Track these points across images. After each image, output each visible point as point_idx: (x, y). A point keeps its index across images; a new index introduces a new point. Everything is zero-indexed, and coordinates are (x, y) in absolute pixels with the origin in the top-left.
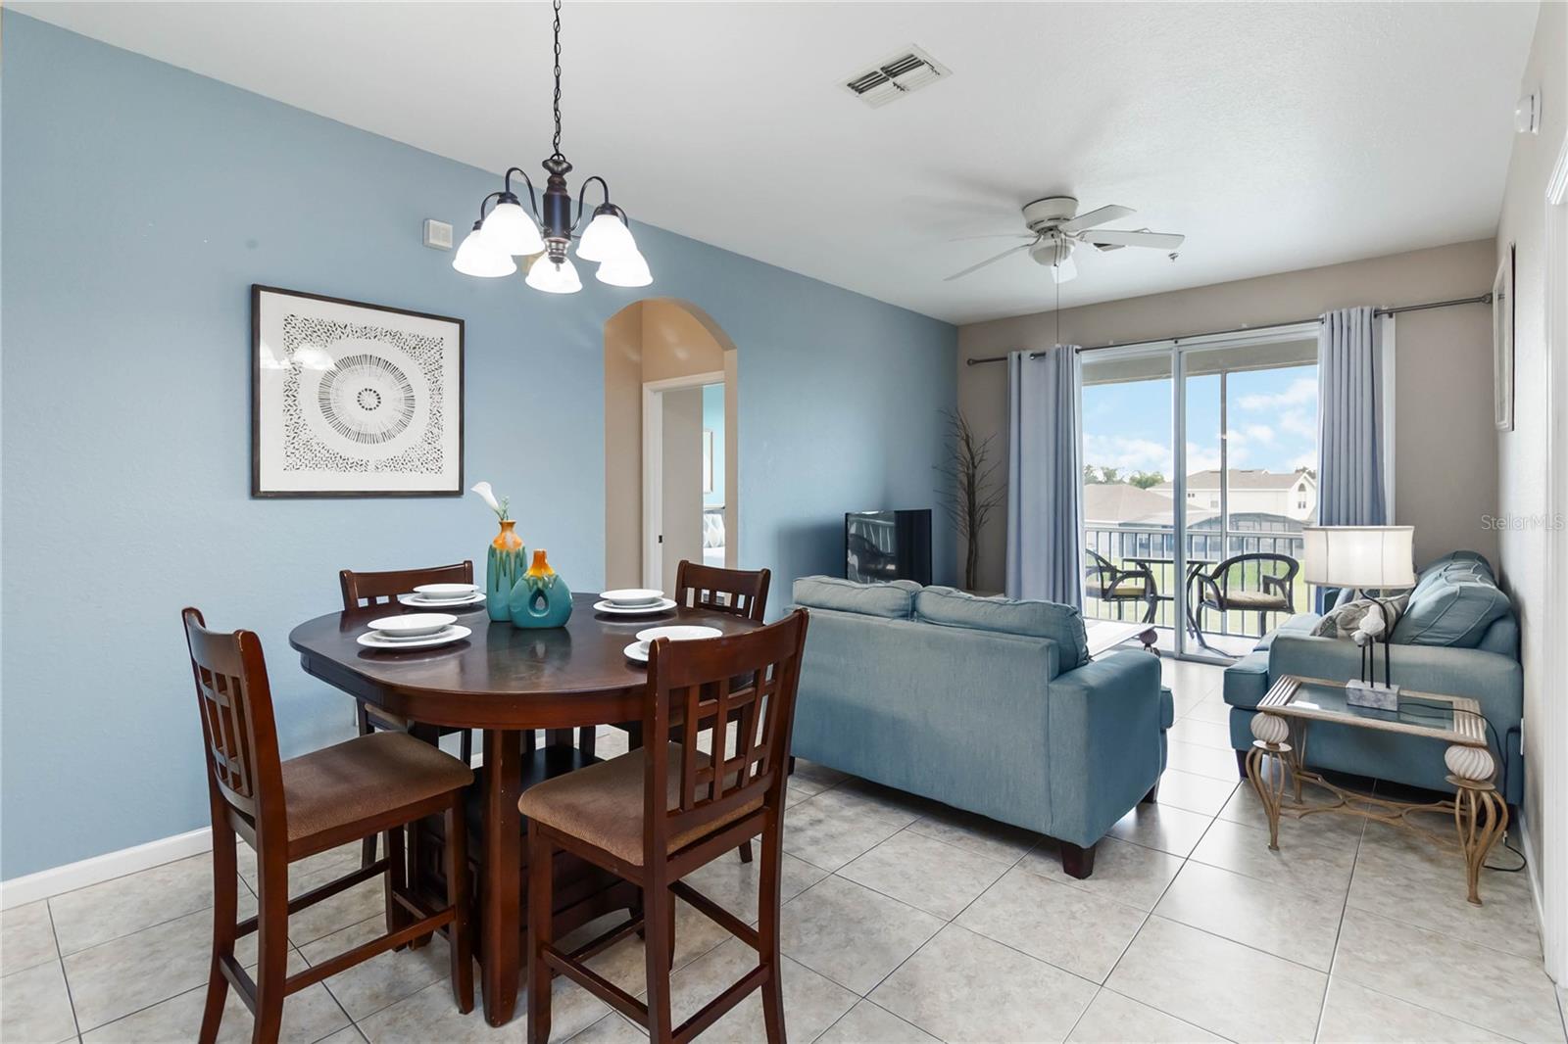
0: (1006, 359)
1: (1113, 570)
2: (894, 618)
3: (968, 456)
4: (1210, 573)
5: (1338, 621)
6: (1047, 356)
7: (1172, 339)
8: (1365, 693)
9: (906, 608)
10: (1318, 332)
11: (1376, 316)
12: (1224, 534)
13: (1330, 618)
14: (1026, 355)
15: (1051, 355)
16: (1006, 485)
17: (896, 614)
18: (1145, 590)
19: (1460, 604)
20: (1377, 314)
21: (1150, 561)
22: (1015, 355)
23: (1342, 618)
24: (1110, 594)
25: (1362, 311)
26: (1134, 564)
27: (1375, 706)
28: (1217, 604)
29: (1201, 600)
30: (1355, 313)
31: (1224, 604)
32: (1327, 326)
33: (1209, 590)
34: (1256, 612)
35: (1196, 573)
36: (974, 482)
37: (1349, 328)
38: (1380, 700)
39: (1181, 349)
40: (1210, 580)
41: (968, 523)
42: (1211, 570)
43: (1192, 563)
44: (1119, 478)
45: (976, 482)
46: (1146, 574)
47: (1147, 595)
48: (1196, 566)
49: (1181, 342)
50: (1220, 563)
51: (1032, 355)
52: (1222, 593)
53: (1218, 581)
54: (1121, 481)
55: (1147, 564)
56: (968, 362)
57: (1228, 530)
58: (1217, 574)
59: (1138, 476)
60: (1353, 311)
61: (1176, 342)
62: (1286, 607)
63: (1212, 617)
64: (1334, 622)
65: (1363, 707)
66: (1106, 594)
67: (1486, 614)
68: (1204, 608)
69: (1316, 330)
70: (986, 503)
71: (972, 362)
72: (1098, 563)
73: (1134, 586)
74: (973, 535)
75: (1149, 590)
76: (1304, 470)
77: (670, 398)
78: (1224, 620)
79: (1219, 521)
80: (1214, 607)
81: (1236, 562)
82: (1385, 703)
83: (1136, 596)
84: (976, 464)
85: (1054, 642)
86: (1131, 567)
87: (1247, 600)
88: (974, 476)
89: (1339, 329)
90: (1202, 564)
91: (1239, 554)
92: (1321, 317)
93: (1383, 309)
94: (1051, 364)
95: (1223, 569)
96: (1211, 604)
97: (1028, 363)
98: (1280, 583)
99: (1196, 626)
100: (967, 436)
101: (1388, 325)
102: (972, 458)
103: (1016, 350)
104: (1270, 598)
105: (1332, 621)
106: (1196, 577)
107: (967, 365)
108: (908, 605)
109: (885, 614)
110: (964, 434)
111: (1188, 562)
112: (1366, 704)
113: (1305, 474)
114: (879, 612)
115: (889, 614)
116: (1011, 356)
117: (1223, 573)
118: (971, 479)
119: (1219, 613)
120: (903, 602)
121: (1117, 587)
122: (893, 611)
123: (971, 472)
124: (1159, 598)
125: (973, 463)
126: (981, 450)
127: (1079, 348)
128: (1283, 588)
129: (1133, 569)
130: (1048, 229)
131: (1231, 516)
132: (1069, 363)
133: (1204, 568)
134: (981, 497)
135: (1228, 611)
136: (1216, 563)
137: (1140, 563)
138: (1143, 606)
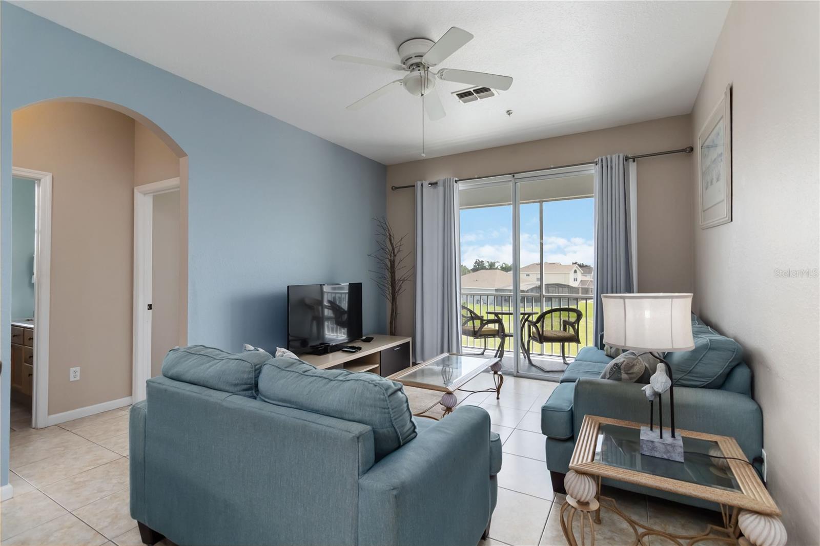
0: (414, 186)
1: (481, 318)
2: (233, 393)
3: (391, 248)
4: (535, 320)
5: (621, 367)
6: (438, 184)
7: (510, 174)
8: (657, 444)
9: (249, 381)
10: (593, 171)
11: (626, 160)
12: (542, 296)
13: (616, 365)
14: (426, 183)
15: (441, 184)
16: (414, 267)
17: (239, 388)
18: (498, 331)
19: (711, 354)
20: (627, 159)
21: (502, 314)
22: (419, 183)
23: (625, 365)
24: (478, 334)
25: (619, 156)
26: (494, 315)
27: (665, 457)
28: (538, 339)
29: (529, 336)
30: (615, 157)
31: (542, 338)
32: (598, 167)
33: (533, 329)
34: (559, 343)
35: (527, 320)
36: (394, 265)
37: (611, 168)
38: (669, 452)
39: (517, 181)
40: (535, 324)
41: (391, 291)
42: (534, 318)
43: (524, 314)
44: (496, 267)
45: (396, 266)
46: (499, 321)
47: (500, 333)
48: (526, 316)
49: (517, 176)
50: (540, 314)
51: (429, 184)
52: (541, 333)
53: (539, 325)
54: (497, 268)
55: (500, 316)
56: (392, 188)
57: (544, 294)
58: (538, 321)
59: (504, 266)
60: (614, 156)
61: (514, 176)
62: (575, 339)
63: (535, 347)
64: (619, 368)
65: (656, 457)
66: (476, 334)
67: (730, 362)
68: (531, 341)
69: (592, 170)
70: (402, 278)
71: (395, 188)
72: (471, 315)
73: (494, 328)
74: (394, 299)
75: (500, 331)
76: (576, 263)
77: (160, 201)
78: (542, 348)
79: (539, 288)
80: (536, 341)
81: (549, 313)
82: (673, 455)
83: (493, 334)
84: (396, 253)
85: (368, 428)
86: (492, 317)
87: (555, 336)
88: (394, 261)
89: (606, 167)
90: (529, 314)
91: (550, 308)
92: (595, 161)
93: (630, 156)
94: (440, 189)
95: (542, 318)
96: (535, 339)
97: (427, 190)
98: (572, 324)
99: (527, 352)
100: (390, 235)
101: (633, 167)
102: (393, 249)
103: (420, 181)
104: (566, 334)
105: (617, 367)
106: (527, 322)
107: (391, 190)
108: (251, 378)
109: (227, 388)
110: (388, 234)
111: (522, 314)
112: (657, 455)
113: (577, 265)
114: (222, 386)
115: (231, 389)
116: (417, 184)
117: (542, 320)
118: (393, 263)
119: (540, 345)
120: (246, 376)
121: (483, 330)
122: (236, 385)
123: (392, 258)
124: (507, 336)
125: (394, 253)
126: (399, 244)
127: (457, 179)
128: (574, 328)
129: (493, 318)
130: (415, 64)
131: (545, 285)
132: (451, 189)
133: (531, 316)
134: (398, 275)
135: (544, 343)
136: (537, 313)
137: (496, 314)
138: (498, 340)
